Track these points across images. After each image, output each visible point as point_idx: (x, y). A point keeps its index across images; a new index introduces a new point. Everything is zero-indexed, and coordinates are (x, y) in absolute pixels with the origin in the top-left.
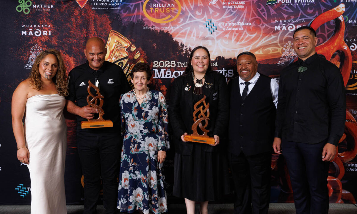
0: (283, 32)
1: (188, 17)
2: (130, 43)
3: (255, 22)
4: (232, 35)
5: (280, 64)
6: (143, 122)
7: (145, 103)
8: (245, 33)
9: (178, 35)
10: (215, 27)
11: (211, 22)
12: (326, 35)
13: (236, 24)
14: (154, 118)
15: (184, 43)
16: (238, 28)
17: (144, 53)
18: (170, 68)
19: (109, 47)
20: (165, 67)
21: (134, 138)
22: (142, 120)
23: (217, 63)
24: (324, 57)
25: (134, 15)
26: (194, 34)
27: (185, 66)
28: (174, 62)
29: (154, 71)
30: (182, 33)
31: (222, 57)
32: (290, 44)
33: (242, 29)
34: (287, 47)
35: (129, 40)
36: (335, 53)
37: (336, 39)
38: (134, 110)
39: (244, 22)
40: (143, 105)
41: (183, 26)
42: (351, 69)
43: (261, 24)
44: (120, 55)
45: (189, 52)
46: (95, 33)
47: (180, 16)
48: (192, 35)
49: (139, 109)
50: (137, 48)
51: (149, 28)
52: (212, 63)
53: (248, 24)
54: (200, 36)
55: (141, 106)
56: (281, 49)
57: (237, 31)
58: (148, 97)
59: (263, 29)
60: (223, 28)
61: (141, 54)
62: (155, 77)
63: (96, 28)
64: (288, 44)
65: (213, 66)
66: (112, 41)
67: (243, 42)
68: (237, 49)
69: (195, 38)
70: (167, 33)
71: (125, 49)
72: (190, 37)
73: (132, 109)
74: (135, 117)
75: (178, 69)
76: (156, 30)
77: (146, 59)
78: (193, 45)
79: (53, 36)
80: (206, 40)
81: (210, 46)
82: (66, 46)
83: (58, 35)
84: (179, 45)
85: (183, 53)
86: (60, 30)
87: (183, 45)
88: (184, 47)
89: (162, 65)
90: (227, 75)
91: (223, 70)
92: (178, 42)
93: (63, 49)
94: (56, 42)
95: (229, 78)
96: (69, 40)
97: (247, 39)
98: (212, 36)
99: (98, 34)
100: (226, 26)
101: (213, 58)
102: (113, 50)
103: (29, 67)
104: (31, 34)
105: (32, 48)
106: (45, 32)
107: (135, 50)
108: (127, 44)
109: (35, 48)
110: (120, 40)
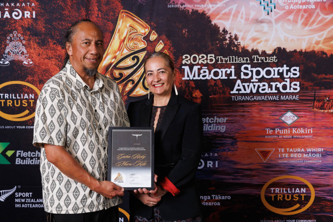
2: (148, 29)
4: (298, 16)
8: (318, 13)
9: (218, 17)
10: (273, 4)
15: (227, 29)
16: (307, 6)
17: (169, 42)
18: (207, 65)
19: (118, 34)
20: (200, 63)
23: (275, 57)
26: (242, 14)
27: (228, 62)
28: (213, 55)
29: (184, 69)
30: (225, 14)
31: (282, 49)
33: (313, 7)
35: (148, 24)
41: (227, 4)
44: (134, 45)
45: (234, 41)
46: (98, 15)
48: (240, 15)
50: (159, 36)
51: (176, 6)
52: (268, 58)
54: (251, 17)
57: (305, 11)
60: (285, 6)
61: (165, 45)
62: (184, 77)
63: (99, 6)
65: (270, 61)
66: (123, 26)
67: (315, 26)
68: (305, 37)
69: (243, 21)
70: (203, 14)
71: (141, 38)
72: (237, 19)
75: (218, 66)
76: (187, 10)
77: (172, 52)
78: (240, 31)
79: (39, 18)
80: (259, 23)
81: (265, 33)
82: (57, 33)
83: (45, 18)
84: (220, 31)
85: (226, 43)
86: (49, 10)
87: (227, 30)
88: (227, 33)
89: (195, 61)
90: (290, 75)
91: (283, 67)
92: (219, 27)
93: (52, 38)
94: (43, 28)
95: (292, 80)
96: (62, 25)
97: (321, 21)
98: (268, 17)
99: (103, 16)
100: (290, 3)
101: (271, 51)
102: (125, 38)
103: (6, 63)
104: (7, 16)
105: (10, 36)
106: (27, 14)
107: (157, 38)
108: (145, 30)
109: (13, 35)
110: (135, 25)
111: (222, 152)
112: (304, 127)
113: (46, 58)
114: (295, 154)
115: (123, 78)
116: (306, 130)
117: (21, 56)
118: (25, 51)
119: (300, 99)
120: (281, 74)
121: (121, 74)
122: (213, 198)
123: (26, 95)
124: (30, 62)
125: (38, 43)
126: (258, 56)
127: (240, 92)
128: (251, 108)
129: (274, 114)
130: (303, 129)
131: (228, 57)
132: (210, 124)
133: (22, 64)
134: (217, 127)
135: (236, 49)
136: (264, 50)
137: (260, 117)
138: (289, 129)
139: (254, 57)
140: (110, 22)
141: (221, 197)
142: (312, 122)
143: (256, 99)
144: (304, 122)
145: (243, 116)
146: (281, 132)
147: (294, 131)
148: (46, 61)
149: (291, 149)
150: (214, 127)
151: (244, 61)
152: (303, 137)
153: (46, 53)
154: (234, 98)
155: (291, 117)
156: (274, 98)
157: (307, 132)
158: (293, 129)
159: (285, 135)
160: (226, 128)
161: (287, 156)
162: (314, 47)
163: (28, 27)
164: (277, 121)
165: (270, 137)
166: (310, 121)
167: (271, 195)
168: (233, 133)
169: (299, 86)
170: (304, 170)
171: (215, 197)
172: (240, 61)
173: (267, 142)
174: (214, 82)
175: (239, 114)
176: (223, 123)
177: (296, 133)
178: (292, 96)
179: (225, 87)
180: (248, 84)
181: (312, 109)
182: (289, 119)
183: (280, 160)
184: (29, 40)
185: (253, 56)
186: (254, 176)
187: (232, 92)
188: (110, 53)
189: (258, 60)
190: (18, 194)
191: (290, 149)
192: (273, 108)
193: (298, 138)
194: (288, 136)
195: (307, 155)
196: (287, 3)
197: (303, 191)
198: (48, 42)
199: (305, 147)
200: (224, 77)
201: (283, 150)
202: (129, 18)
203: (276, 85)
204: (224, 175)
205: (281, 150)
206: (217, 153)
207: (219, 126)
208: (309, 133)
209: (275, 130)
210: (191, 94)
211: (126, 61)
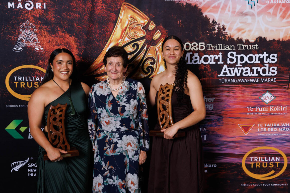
2: (147, 20)
4: (278, 9)
6: (120, 119)
7: (121, 95)
9: (209, 10)
14: (133, 112)
15: (216, 20)
16: (285, 1)
17: (165, 32)
18: (198, 51)
19: (120, 24)
20: (192, 50)
21: (110, 138)
22: (118, 116)
23: (256, 45)
26: (229, 8)
27: (217, 49)
28: (204, 43)
30: (214, 7)
31: (263, 38)
35: (147, 15)
38: (108, 104)
40: (119, 98)
44: (134, 34)
45: (222, 31)
46: (102, 6)
48: (227, 9)
49: (114, 103)
50: (156, 26)
52: (250, 46)
54: (237, 10)
55: (116, 99)
57: (283, 5)
58: (124, 88)
60: (266, 1)
61: (162, 34)
65: (252, 49)
66: (125, 17)
68: (282, 28)
69: (230, 13)
70: (196, 7)
71: (141, 27)
72: (225, 12)
73: (106, 102)
74: (109, 113)
75: (208, 53)
76: (181, 3)
78: (227, 22)
79: (49, 9)
80: (244, 16)
81: (249, 24)
82: (65, 23)
83: (55, 9)
84: (210, 22)
85: (215, 33)
86: (58, 2)
87: (216, 21)
88: (216, 24)
89: (188, 48)
90: (269, 60)
91: (264, 54)
92: (209, 19)
93: (61, 27)
94: (53, 18)
95: (270, 65)
96: (70, 15)
98: (251, 10)
99: (107, 8)
101: (253, 40)
102: (126, 28)
103: (19, 49)
104: (20, 7)
105: (23, 25)
106: (39, 5)
107: (155, 28)
109: (26, 24)
110: (135, 16)
112: (280, 105)
113: (55, 45)
114: (272, 129)
116: (281, 108)
117: (33, 43)
118: (37, 39)
119: (277, 82)
120: (261, 60)
123: (38, 77)
124: (41, 49)
125: (49, 32)
126: (242, 44)
127: (226, 75)
128: (235, 89)
129: (255, 94)
130: (279, 107)
131: (217, 45)
133: (34, 50)
134: (206, 105)
135: (223, 38)
136: (247, 39)
137: (243, 97)
138: (267, 107)
139: (239, 45)
140: (113, 14)
141: (209, 166)
142: (287, 101)
143: (240, 81)
144: (280, 101)
146: (260, 110)
147: (271, 109)
148: (56, 48)
149: (269, 124)
151: (230, 49)
152: (278, 113)
153: (55, 40)
154: (221, 80)
155: (269, 97)
156: (255, 81)
157: (282, 109)
158: (271, 107)
159: (264, 112)
161: (265, 130)
163: (39, 16)
164: (257, 100)
165: (250, 114)
166: (285, 100)
167: (251, 163)
169: (276, 71)
170: (279, 142)
172: (227, 49)
173: (248, 118)
174: (204, 67)
175: (225, 94)
176: (211, 102)
177: (273, 110)
178: (270, 79)
179: (213, 71)
180: (233, 68)
181: (287, 90)
182: (267, 98)
183: (259, 133)
184: (40, 28)
185: (238, 44)
186: (237, 147)
187: (219, 76)
188: (113, 40)
189: (242, 47)
190: (31, 165)
191: (267, 124)
192: (254, 89)
193: (275, 115)
194: (266, 113)
195: (282, 129)
197: (277, 159)
198: (58, 30)
199: (280, 122)
200: (213, 63)
201: (261, 125)
202: (131, 10)
203: (257, 69)
205: (260, 125)
206: (205, 128)
207: (208, 105)
208: (283, 110)
209: (256, 108)
211: (127, 48)
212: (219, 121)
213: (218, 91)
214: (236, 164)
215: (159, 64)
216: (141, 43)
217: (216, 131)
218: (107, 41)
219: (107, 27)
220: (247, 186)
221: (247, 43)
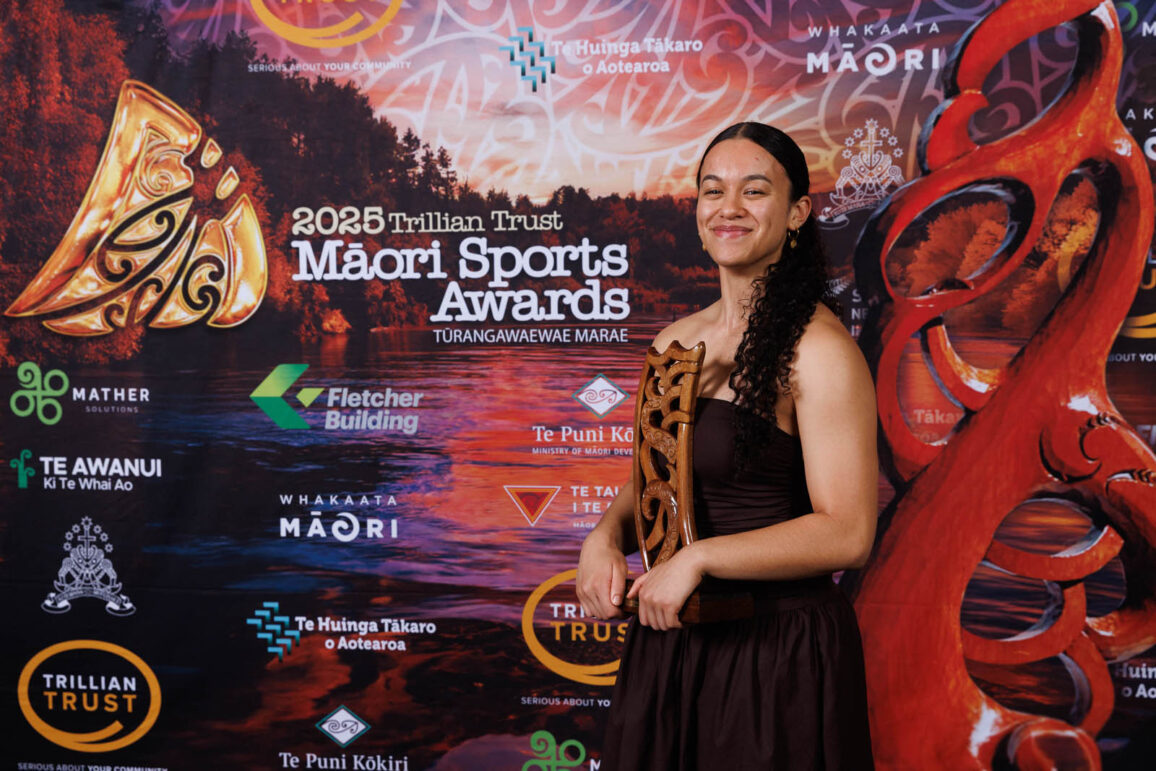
0: (841, 79)
1: (433, 18)
2: (198, 133)
3: (722, 37)
4: (622, 93)
5: (831, 219)
8: (678, 84)
9: (392, 98)
10: (547, 59)
11: (531, 40)
12: (1035, 91)
13: (636, 48)
15: (418, 133)
16: (646, 64)
17: (252, 173)
18: (362, 237)
19: (117, 149)
20: (342, 232)
23: (556, 216)
24: (1026, 188)
25: (213, 15)
26: (460, 90)
27: (423, 230)
28: (379, 210)
29: (297, 249)
30: (410, 90)
31: (577, 191)
32: (872, 131)
33: (665, 67)
34: (862, 144)
35: (197, 120)
36: (1075, 171)
37: (1081, 108)
39: (675, 38)
41: (417, 61)
42: (1150, 242)
43: (747, 46)
44: (161, 181)
45: (439, 167)
46: (62, 94)
47: (403, 16)
48: (453, 93)
50: (225, 154)
51: (271, 68)
53: (691, 47)
54: (486, 98)
56: (832, 155)
57: (642, 79)
59: (758, 68)
60: (584, 64)
61: (241, 179)
62: (297, 271)
63: (65, 71)
64: (865, 132)
65: (542, 228)
66: (130, 126)
67: (670, 124)
68: (641, 156)
69: (462, 110)
70: (349, 90)
72: (445, 104)
75: (393, 242)
76: (303, 78)
77: (262, 199)
78: (456, 139)
80: (509, 116)
81: (528, 145)
84: (397, 138)
85: (414, 175)
87: (416, 138)
88: (418, 146)
89: (327, 223)
90: (602, 267)
91: (581, 245)
92: (395, 129)
95: (607, 283)
97: (687, 110)
98: (533, 98)
99: (76, 98)
100: (596, 56)
101: (542, 196)
102: (135, 160)
107: (220, 160)
108: (189, 137)
110: (162, 121)
111: (409, 493)
115: (132, 274)
119: (630, 341)
120: (574, 266)
121: (126, 264)
122: (386, 629)
126: (507, 212)
128: (490, 366)
129: (557, 382)
131: (422, 215)
132: (373, 410)
134: (393, 419)
136: (524, 195)
137: (515, 392)
138: (601, 427)
139: (496, 216)
140: (95, 116)
141: (409, 627)
143: (503, 337)
145: (467, 388)
146: (579, 437)
147: (615, 434)
149: (608, 488)
150: (386, 418)
151: (468, 228)
154: (441, 334)
155: (607, 394)
156: (555, 337)
158: (614, 428)
159: (590, 445)
160: (420, 423)
161: (597, 509)
162: (668, 185)
164: (564, 404)
165: (545, 451)
167: (553, 624)
168: (440, 438)
169: (628, 302)
171: (390, 626)
172: (456, 227)
173: (539, 467)
174: (383, 288)
175: (456, 381)
176: (411, 407)
177: (621, 440)
178: (607, 332)
179: (414, 302)
180: (481, 294)
182: (599, 398)
183: (577, 519)
185: (493, 213)
186: (503, 565)
187: (434, 318)
188: (95, 202)
189: (506, 223)
191: (605, 488)
192: (553, 366)
193: (628, 456)
194: (597, 449)
196: (588, 59)
200: (412, 274)
201: (584, 490)
203: (562, 298)
204: (417, 560)
205: (578, 491)
206: (394, 495)
207: (399, 418)
209: (561, 430)
210: (318, 322)
211: (141, 225)
212: (440, 474)
213: (432, 371)
214: (502, 625)
215: (237, 279)
216: (180, 209)
217: (429, 506)
218: (79, 205)
219: (79, 160)
220: (540, 706)
221: (522, 209)
